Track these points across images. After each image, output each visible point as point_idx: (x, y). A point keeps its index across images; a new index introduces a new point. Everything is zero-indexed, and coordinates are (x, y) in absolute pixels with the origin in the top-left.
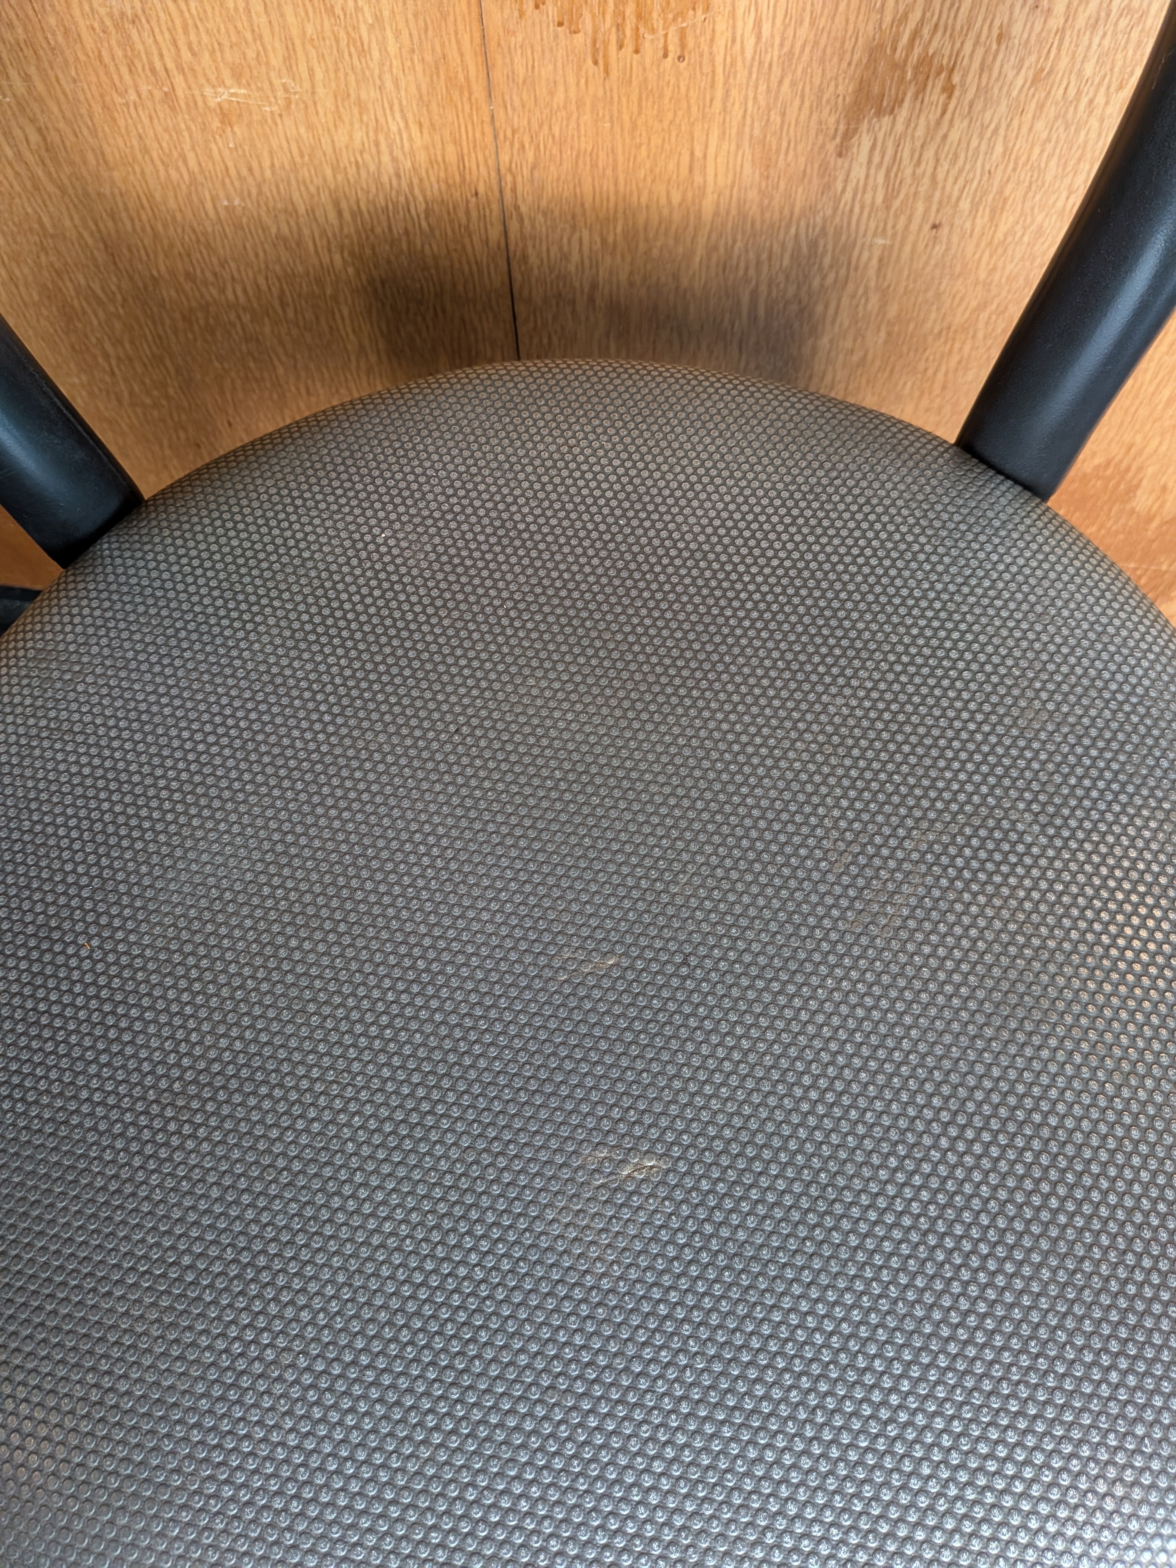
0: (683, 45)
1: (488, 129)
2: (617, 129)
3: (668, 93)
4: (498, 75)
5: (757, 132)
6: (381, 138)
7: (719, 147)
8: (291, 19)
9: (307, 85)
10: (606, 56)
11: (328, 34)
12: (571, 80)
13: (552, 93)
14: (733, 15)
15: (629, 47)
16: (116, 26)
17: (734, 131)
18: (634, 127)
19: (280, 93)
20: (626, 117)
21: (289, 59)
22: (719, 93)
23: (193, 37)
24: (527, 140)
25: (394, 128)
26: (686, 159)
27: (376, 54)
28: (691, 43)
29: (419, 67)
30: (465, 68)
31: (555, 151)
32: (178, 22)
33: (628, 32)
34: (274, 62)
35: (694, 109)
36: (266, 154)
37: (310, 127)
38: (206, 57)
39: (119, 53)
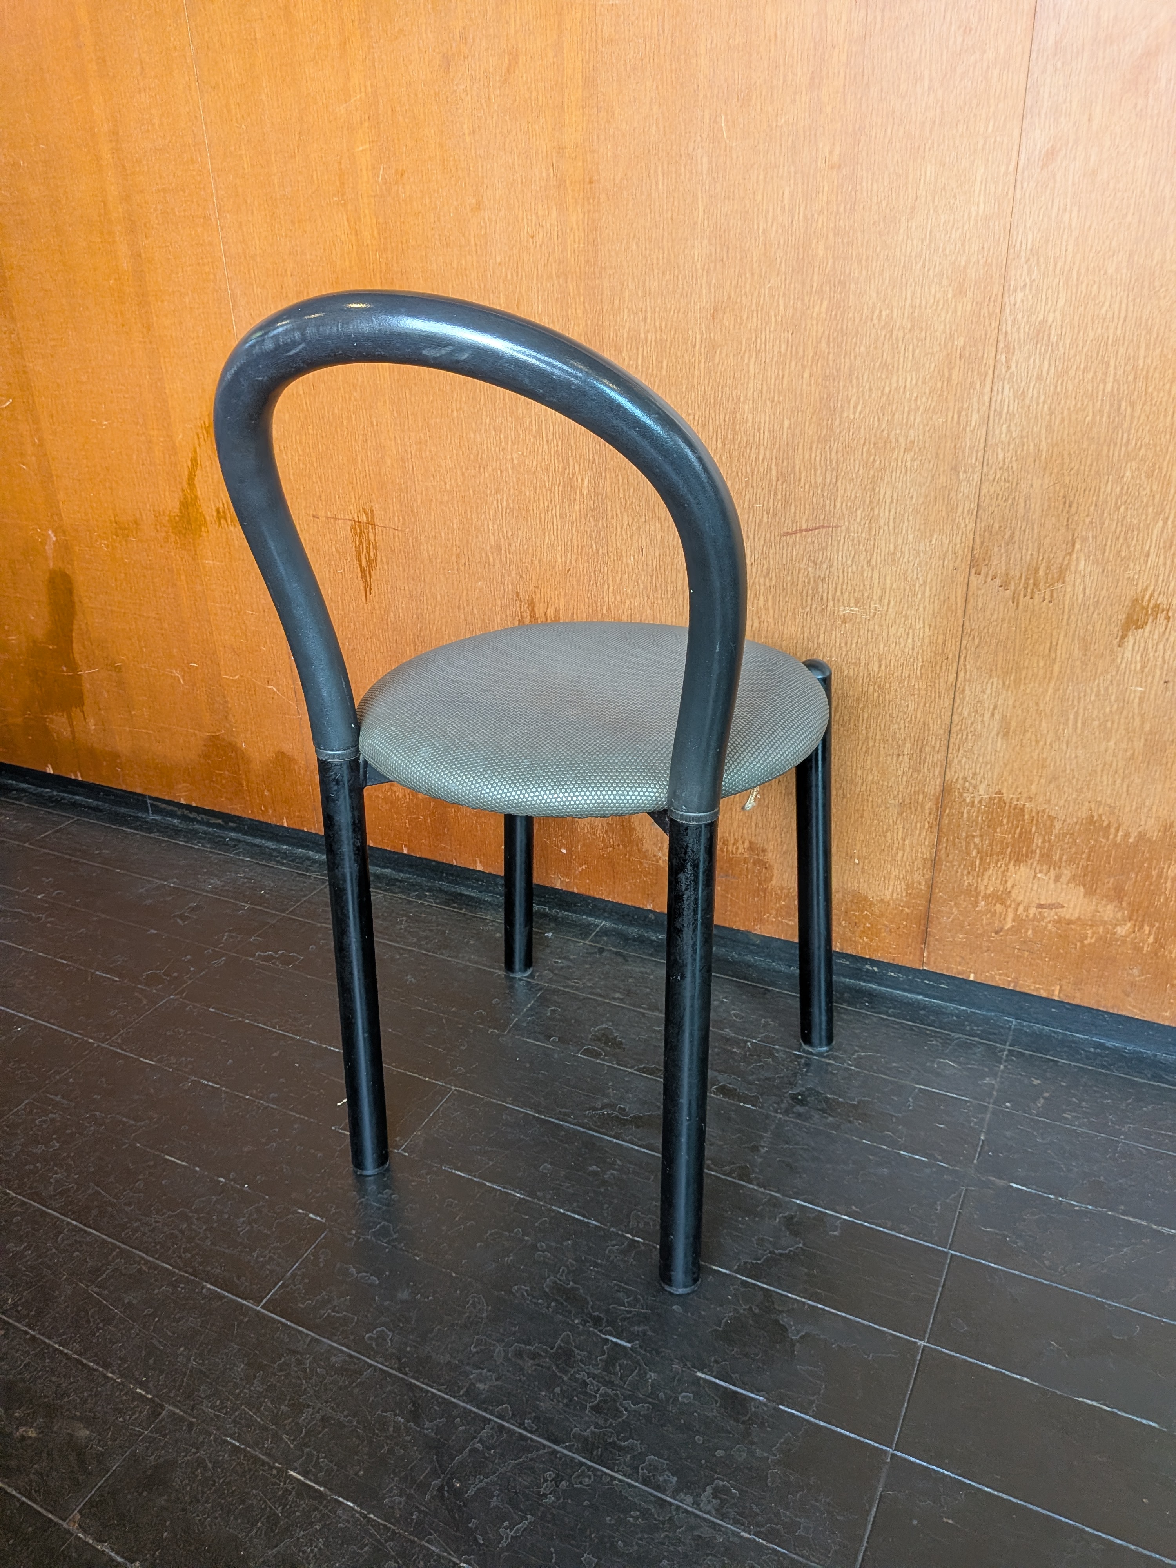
0: (1052, 596)
1: (960, 629)
2: (1018, 630)
3: (1043, 615)
4: (970, 606)
5: (1082, 634)
6: (911, 631)
7: (1064, 640)
8: (888, 581)
9: (885, 608)
10: (1018, 600)
11: (902, 587)
12: (1001, 609)
13: (992, 615)
14: (1074, 585)
15: (1028, 597)
16: (814, 581)
17: (1071, 634)
18: (1026, 630)
19: (873, 611)
20: (1023, 626)
21: (881, 599)
22: (1066, 617)
23: (844, 587)
24: (977, 634)
25: (918, 627)
26: (1048, 645)
27: (919, 596)
28: (1055, 595)
29: (936, 602)
30: (956, 603)
31: (988, 640)
32: (841, 581)
33: (1029, 590)
34: (875, 598)
35: (1054, 623)
36: (856, 637)
37: (880, 625)
38: (846, 596)
39: (810, 591)
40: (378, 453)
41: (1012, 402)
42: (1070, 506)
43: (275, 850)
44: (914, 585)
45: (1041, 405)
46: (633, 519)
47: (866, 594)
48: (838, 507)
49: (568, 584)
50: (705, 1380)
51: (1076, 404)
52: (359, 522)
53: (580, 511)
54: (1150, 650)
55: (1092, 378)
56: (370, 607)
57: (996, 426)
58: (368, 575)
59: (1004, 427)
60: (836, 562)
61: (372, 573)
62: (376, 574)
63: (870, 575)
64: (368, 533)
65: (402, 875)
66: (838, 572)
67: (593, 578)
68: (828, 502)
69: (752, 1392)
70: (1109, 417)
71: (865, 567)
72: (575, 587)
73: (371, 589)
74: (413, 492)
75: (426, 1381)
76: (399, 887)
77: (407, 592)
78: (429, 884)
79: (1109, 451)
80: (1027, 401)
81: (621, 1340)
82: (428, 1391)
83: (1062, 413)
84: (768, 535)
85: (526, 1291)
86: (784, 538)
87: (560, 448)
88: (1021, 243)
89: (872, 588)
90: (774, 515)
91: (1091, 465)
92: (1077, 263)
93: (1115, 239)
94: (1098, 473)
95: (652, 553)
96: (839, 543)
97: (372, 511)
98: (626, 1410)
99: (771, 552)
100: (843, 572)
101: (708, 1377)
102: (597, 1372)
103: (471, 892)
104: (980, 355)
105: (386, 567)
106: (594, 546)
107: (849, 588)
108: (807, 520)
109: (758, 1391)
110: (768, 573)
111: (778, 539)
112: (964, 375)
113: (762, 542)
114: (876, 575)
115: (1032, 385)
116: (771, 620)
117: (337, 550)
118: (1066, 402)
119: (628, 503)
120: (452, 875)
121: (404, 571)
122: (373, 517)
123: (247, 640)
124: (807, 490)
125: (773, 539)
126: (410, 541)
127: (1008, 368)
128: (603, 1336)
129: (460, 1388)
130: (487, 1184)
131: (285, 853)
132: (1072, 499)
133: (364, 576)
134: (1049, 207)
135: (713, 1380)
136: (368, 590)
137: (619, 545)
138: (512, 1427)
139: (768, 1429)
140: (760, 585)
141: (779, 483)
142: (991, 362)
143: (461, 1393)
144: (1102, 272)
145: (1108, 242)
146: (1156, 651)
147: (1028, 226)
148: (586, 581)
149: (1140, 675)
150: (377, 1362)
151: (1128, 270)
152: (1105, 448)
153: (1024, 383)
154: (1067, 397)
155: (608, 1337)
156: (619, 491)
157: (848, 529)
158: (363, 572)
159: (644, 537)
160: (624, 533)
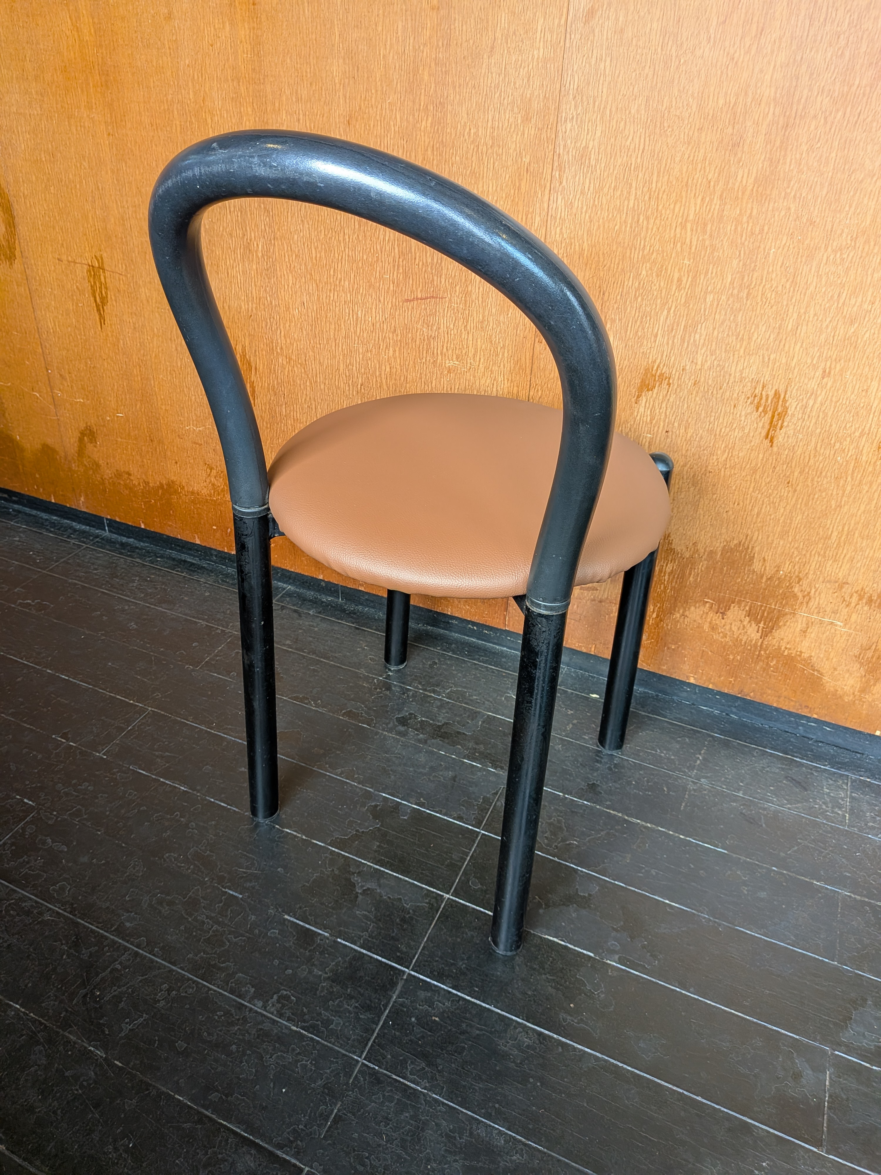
40: (104, 212)
41: (563, 210)
42: (603, 294)
43: (47, 520)
44: (497, 348)
45: (584, 214)
46: (296, 279)
47: (464, 352)
48: (443, 282)
49: (251, 327)
50: (289, 921)
51: (608, 215)
52: (92, 266)
53: (257, 270)
54: (657, 407)
55: (620, 195)
56: (104, 334)
57: (552, 228)
58: (101, 309)
59: (558, 229)
60: (442, 325)
61: (105, 308)
62: (108, 309)
63: (466, 337)
64: (100, 276)
65: (142, 544)
66: (444, 333)
67: (269, 324)
68: (435, 278)
69: (321, 929)
70: (631, 227)
71: (463, 330)
72: (256, 329)
73: (104, 321)
74: (132, 245)
75: (89, 920)
76: (138, 553)
77: (132, 324)
78: (162, 552)
79: (631, 253)
80: (574, 211)
81: (236, 892)
82: (89, 928)
83: (599, 222)
84: (394, 300)
85: (174, 857)
86: (405, 304)
87: (239, 218)
88: (570, 83)
89: (468, 347)
90: (398, 285)
91: (618, 264)
92: (610, 102)
93: (637, 86)
94: (623, 270)
95: (311, 308)
96: (444, 311)
97: (102, 258)
98: (229, 942)
99: (397, 314)
100: (448, 333)
101: (292, 919)
102: (213, 915)
103: (193, 559)
104: (541, 171)
105: (114, 303)
106: (269, 298)
107: (452, 346)
108: (421, 291)
109: (324, 928)
110: (395, 330)
111: (401, 304)
112: (529, 186)
113: (390, 306)
114: (470, 338)
115: (577, 197)
116: (398, 367)
117: (77, 287)
118: (601, 213)
119: (292, 266)
120: (179, 546)
121: (128, 307)
122: (102, 263)
123: (14, 355)
124: (420, 267)
125: (397, 303)
126: (132, 285)
127: (561, 183)
128: (223, 890)
129: (112, 926)
130: (161, 780)
131: (54, 523)
132: (605, 289)
133: (98, 310)
134: (590, 55)
135: (295, 920)
136: (102, 321)
137: (286, 299)
138: (145, 953)
139: (327, 955)
140: (389, 339)
141: (401, 260)
142: (549, 177)
143: (112, 929)
144: (627, 112)
145: (631, 89)
146: (661, 408)
147: (575, 70)
148: (264, 325)
149: (649, 426)
150: (55, 906)
151: (645, 112)
152: (628, 251)
153: (572, 196)
154: (602, 210)
155: (227, 890)
156: (285, 256)
157: (450, 300)
158: (97, 306)
159: (305, 294)
160: (290, 290)
